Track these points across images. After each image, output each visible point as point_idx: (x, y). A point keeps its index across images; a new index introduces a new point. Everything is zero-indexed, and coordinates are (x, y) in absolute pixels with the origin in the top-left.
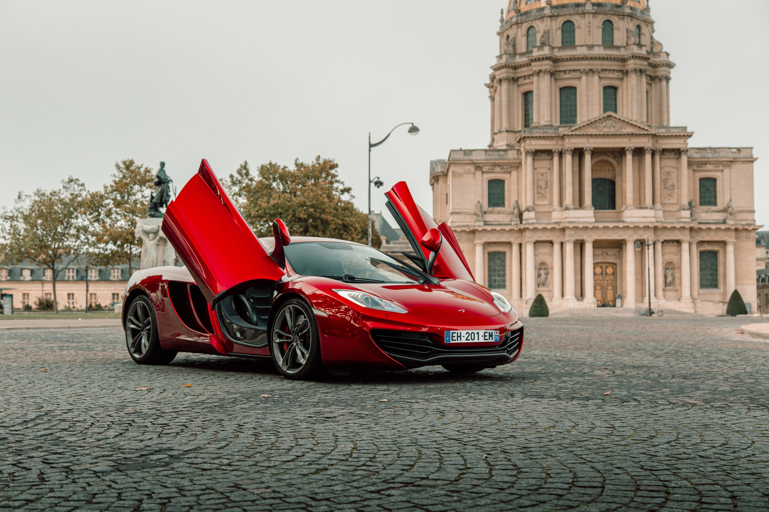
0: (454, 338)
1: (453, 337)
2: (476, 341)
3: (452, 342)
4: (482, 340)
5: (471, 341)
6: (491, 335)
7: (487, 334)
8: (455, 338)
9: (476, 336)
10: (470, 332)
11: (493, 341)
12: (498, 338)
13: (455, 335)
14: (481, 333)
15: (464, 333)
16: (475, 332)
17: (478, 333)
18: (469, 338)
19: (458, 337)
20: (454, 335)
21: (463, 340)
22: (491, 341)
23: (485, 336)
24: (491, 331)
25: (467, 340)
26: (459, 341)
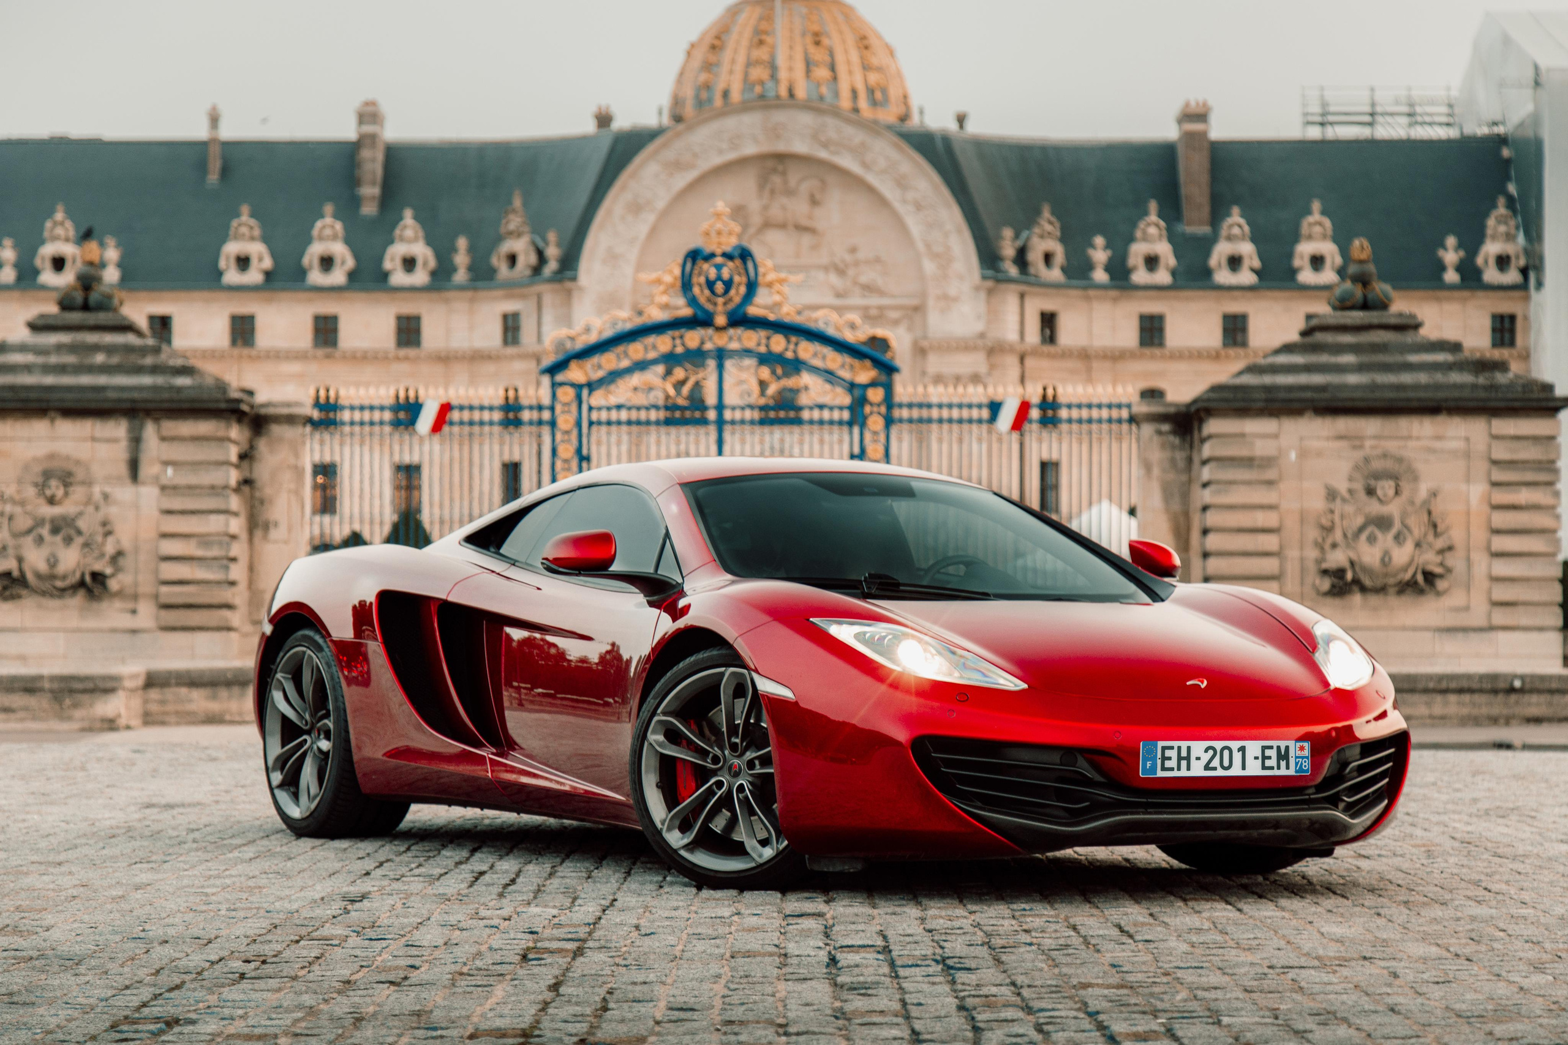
0: (1168, 764)
1: (1164, 758)
2: (1236, 771)
3: (1160, 774)
4: (1254, 769)
5: (1220, 773)
6: (1283, 756)
7: (1272, 753)
8: (1172, 763)
9: (1237, 757)
10: (1218, 745)
11: (1291, 772)
12: (1306, 765)
13: (1172, 754)
14: (1253, 748)
15: (1198, 747)
16: (1235, 745)
17: (1242, 749)
18: (1216, 763)
19: (1180, 758)
20: (1168, 753)
21: (1197, 770)
22: (1283, 772)
23: (1265, 758)
24: (1283, 744)
25: (1207, 767)
26: (1184, 773)
